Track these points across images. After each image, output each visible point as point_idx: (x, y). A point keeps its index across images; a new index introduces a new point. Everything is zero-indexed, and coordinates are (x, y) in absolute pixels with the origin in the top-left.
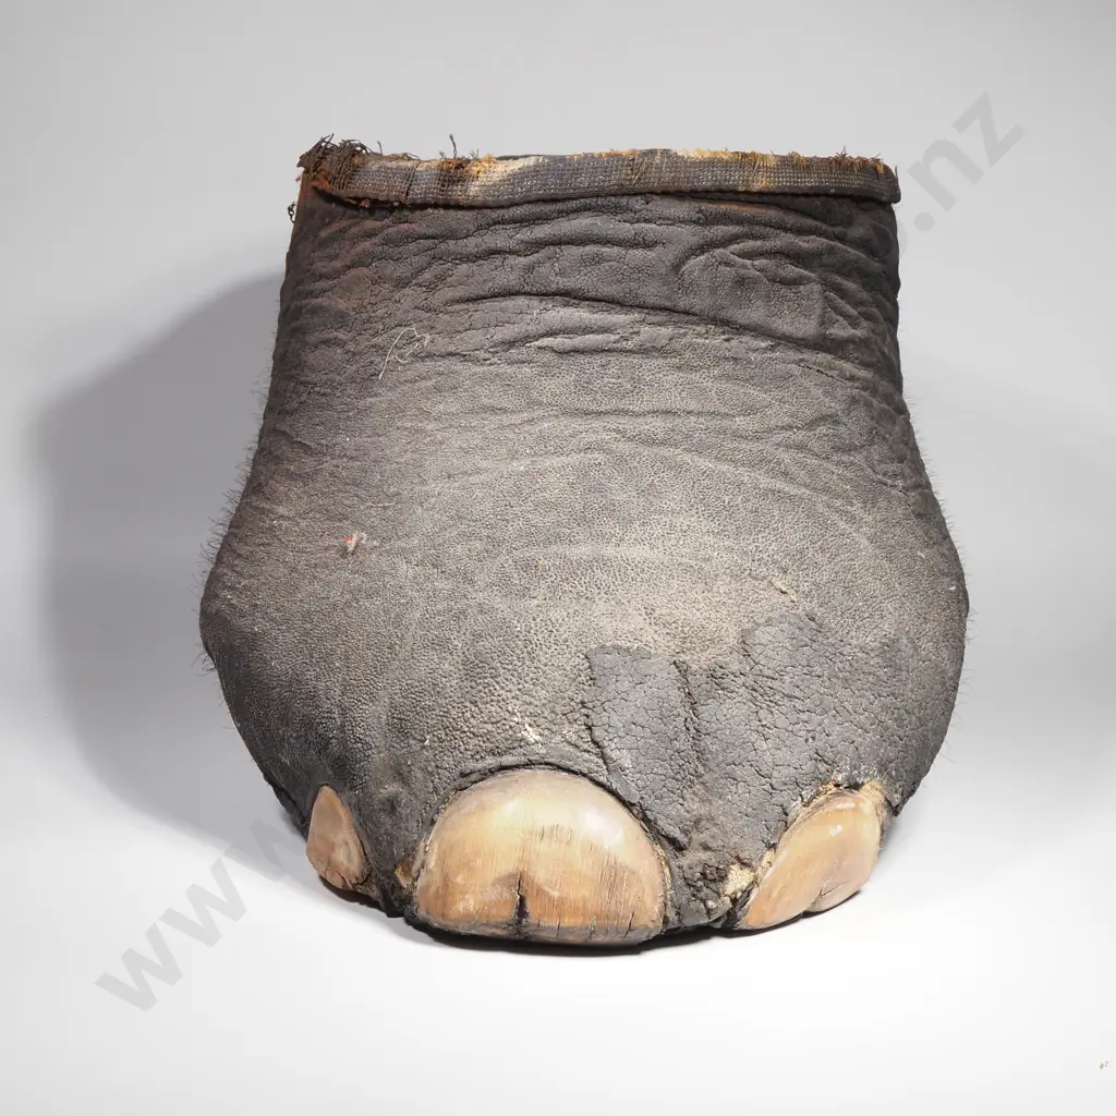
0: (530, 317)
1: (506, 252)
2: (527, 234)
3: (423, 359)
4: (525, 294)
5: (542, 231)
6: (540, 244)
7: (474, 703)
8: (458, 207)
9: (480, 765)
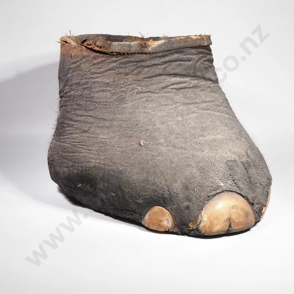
0: (167, 81)
1: (158, 65)
2: (163, 60)
3: (139, 93)
4: (164, 75)
5: (167, 59)
6: (166, 62)
7: (206, 179)
8: (146, 53)
9: (212, 194)
